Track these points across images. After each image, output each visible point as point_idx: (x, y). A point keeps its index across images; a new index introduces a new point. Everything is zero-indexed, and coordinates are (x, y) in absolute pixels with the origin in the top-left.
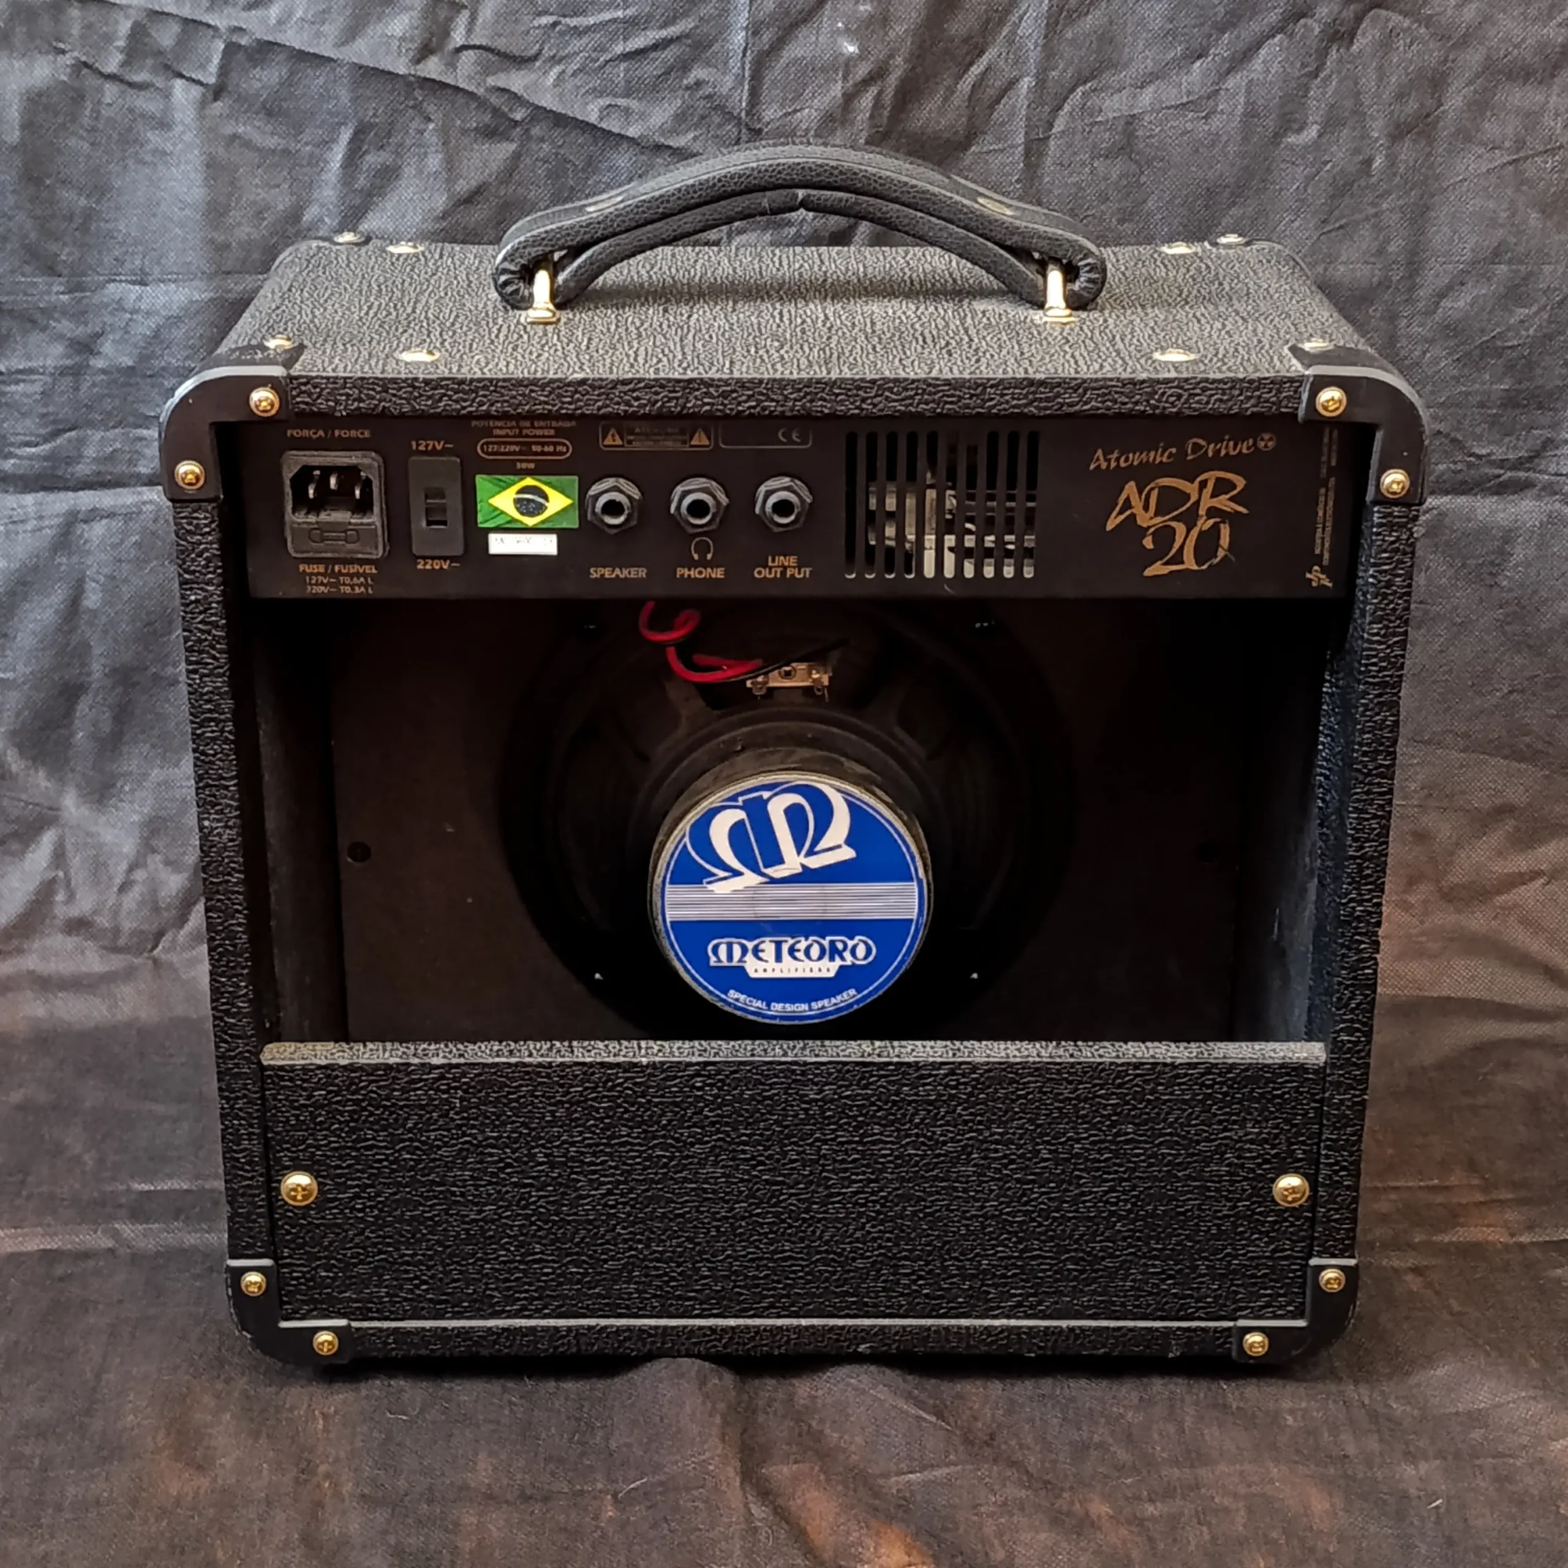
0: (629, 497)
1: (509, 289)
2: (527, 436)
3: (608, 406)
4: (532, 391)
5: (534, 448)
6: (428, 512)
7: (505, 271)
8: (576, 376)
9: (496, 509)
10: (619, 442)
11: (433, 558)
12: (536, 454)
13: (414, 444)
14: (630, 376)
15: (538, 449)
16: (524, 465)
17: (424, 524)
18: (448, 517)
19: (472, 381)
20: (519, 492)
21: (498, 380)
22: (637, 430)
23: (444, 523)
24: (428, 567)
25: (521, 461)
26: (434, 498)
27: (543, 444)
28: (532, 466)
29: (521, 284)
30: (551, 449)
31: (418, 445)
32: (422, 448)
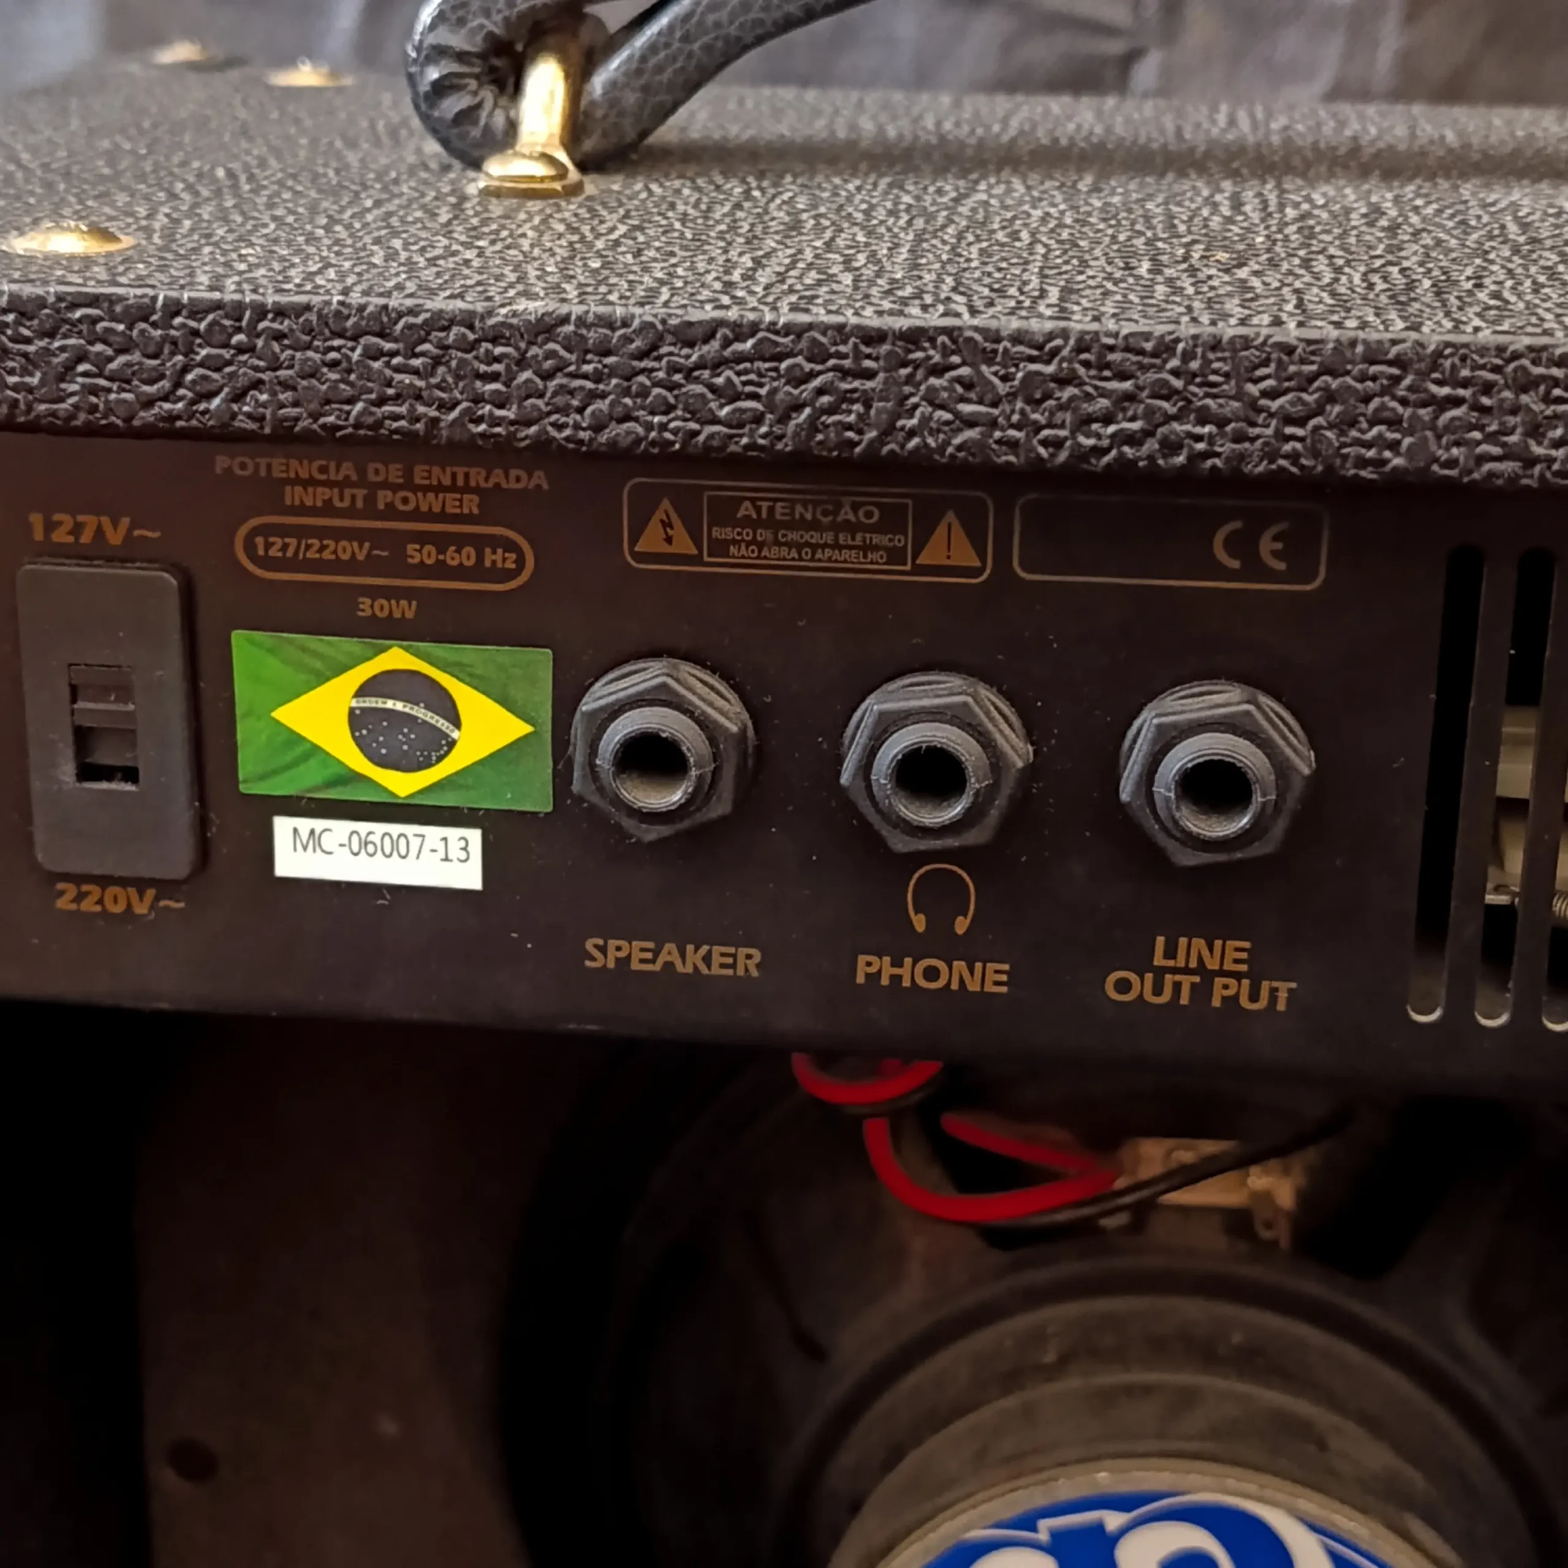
0: (703, 723)
1: (452, 105)
2: (391, 512)
3: (627, 418)
4: (374, 354)
5: (415, 554)
6: (83, 737)
7: (439, 52)
8: (522, 305)
9: (296, 739)
10: (683, 544)
11: (105, 881)
12: (423, 571)
13: (36, 519)
14: (709, 313)
15: (429, 555)
16: (382, 608)
17: (67, 770)
18: (144, 759)
19: (174, 308)
20: (363, 691)
21: (261, 312)
22: (746, 510)
23: (130, 774)
24: (88, 906)
25: (374, 592)
26: (102, 692)
27: (441, 542)
28: (406, 609)
29: (488, 95)
30: (468, 557)
31: (50, 526)
32: (61, 536)
